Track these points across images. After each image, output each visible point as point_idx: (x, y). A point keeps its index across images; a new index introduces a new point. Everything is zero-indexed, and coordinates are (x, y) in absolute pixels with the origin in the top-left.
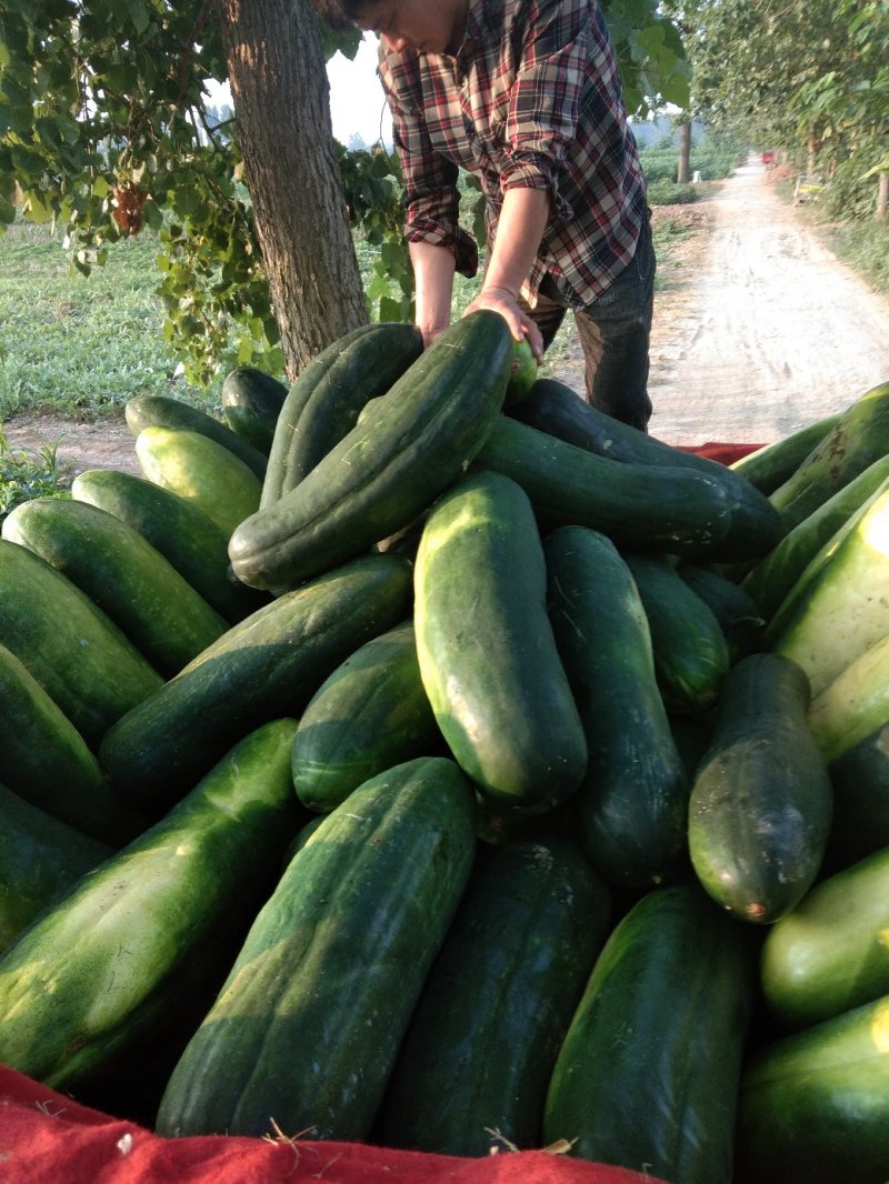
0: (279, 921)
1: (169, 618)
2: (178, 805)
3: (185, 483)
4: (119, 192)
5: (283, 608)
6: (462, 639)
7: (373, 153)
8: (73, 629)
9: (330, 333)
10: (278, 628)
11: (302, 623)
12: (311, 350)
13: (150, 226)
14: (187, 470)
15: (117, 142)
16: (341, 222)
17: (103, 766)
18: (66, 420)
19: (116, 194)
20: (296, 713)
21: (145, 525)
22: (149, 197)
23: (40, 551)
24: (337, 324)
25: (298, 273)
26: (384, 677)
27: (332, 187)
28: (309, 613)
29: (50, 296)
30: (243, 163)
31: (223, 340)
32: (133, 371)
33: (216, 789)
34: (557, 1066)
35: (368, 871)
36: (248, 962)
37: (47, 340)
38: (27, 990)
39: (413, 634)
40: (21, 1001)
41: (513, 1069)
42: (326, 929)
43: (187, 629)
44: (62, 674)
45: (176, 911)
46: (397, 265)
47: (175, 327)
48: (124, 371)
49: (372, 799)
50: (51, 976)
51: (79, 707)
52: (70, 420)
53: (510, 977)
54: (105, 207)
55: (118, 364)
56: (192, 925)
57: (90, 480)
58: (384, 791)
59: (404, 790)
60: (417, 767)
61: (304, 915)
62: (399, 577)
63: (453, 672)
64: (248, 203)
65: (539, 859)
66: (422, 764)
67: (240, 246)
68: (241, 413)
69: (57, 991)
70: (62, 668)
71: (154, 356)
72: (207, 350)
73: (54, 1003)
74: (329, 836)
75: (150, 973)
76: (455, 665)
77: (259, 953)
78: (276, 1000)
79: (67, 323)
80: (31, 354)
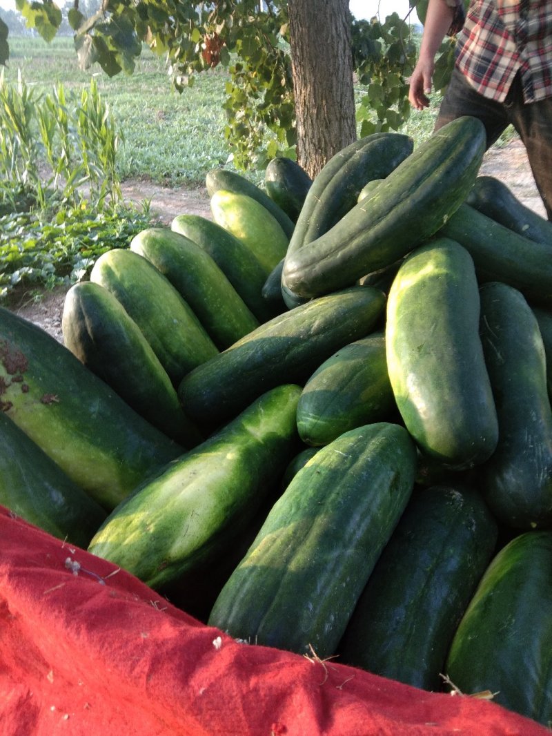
0: (291, 510)
1: (225, 312)
2: (226, 428)
3: (240, 228)
4: (207, 39)
5: (299, 314)
6: (421, 350)
7: (371, 22)
8: (169, 312)
9: (330, 141)
10: (294, 327)
11: (310, 325)
12: (317, 151)
13: (222, 63)
14: (241, 220)
15: (208, 7)
16: (347, 67)
17: (180, 397)
18: (157, 185)
19: (205, 40)
20: (301, 382)
21: (214, 253)
22: (224, 45)
23: (153, 261)
24: (336, 135)
25: (315, 97)
26: (361, 367)
27: (345, 43)
28: (316, 319)
29: (153, 106)
30: (286, 25)
31: (260, 140)
32: (199, 157)
33: (250, 421)
34: (458, 633)
35: (349, 489)
36: (270, 533)
37: (149, 133)
38: (137, 528)
39: (384, 343)
40: (134, 534)
41: (431, 630)
42: (321, 521)
43: (234, 320)
44: (161, 339)
45: (226, 493)
46: (377, 99)
47: (232, 130)
48: (194, 156)
49: (351, 444)
50: (152, 522)
51: (169, 359)
52: (159, 185)
53: (432, 571)
54: (197, 49)
55: (190, 152)
56: (234, 503)
57: (183, 220)
58: (360, 440)
59: (373, 441)
60: (382, 428)
61: (307, 509)
62: (377, 303)
63: (413, 370)
64: (288, 51)
65: (454, 499)
66: (385, 427)
67: (278, 79)
68: (276, 186)
69: (154, 532)
70: (162, 335)
71: (212, 149)
72: (249, 146)
73: (153, 539)
74: (324, 463)
75: (208, 529)
76: (414, 367)
77: (277, 528)
78: (288, 560)
79: (161, 124)
80: (139, 142)
